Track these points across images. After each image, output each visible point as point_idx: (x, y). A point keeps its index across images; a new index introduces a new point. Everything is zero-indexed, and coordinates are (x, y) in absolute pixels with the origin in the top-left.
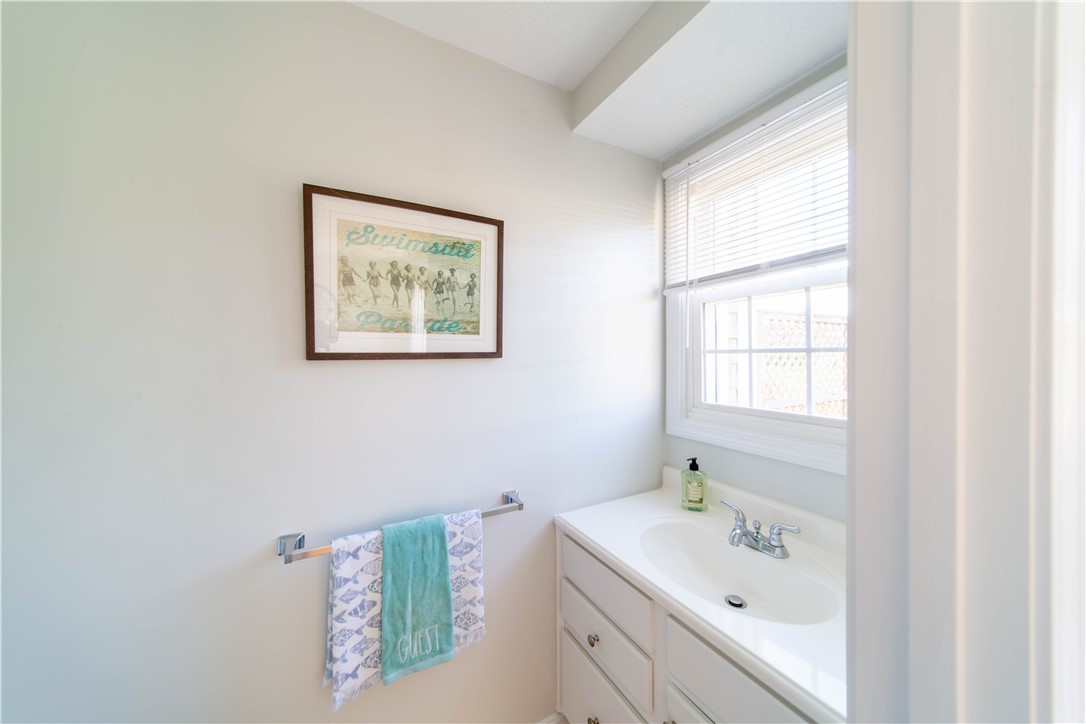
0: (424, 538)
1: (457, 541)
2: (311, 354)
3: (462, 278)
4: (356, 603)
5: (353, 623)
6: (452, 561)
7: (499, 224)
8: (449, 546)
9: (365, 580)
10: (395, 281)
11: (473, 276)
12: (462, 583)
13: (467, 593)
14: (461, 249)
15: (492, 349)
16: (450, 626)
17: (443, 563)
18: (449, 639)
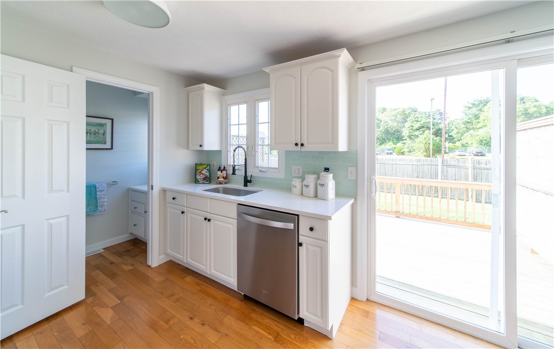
0: (91, 187)
1: (99, 189)
3: (101, 132)
6: (98, 193)
7: (112, 120)
8: (97, 190)
11: (104, 131)
12: (101, 198)
13: (102, 200)
14: (101, 125)
15: (110, 147)
16: (97, 206)
17: (96, 193)
18: (97, 210)
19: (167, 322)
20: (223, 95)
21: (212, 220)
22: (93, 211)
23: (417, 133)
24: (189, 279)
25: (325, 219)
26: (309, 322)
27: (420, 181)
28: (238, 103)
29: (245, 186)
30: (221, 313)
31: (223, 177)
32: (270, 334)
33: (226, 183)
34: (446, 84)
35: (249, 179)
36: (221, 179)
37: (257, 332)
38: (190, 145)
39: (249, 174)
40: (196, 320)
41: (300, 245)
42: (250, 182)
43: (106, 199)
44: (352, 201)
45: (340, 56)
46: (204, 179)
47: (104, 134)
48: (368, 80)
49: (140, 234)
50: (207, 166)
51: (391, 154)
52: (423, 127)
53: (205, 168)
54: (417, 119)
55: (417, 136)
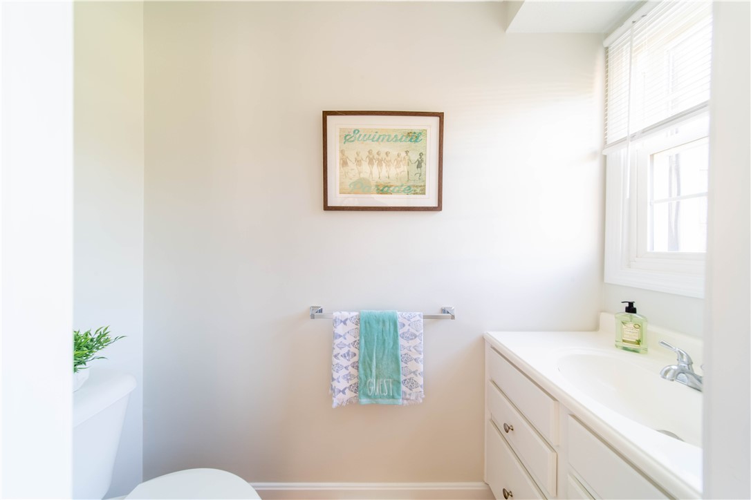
0: (384, 322)
1: (406, 329)
2: (327, 208)
4: (345, 350)
5: (344, 362)
6: (401, 342)
7: (440, 116)
8: (400, 332)
9: (350, 339)
10: (371, 162)
11: (421, 154)
12: (408, 358)
13: (412, 366)
14: (414, 137)
15: (435, 204)
16: (399, 382)
17: (396, 342)
18: (398, 388)
22: (389, 396)
43: (422, 363)
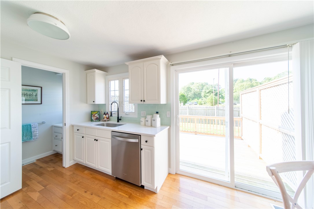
1: (33, 126)
3: (34, 94)
6: (32, 129)
7: (41, 88)
8: (32, 127)
11: (36, 94)
12: (34, 132)
15: (40, 103)
16: (32, 136)
17: (31, 129)
18: (32, 138)
19: (71, 195)
20: (107, 75)
21: (99, 140)
22: (29, 139)
23: (208, 94)
24: (86, 172)
25: (152, 136)
26: (147, 187)
27: (205, 117)
28: (114, 80)
29: (118, 122)
30: (102, 187)
31: (107, 118)
32: (127, 195)
33: (108, 121)
34: (219, 72)
35: (120, 118)
36: (105, 119)
37: (120, 195)
38: (88, 101)
39: (120, 116)
40: (88, 192)
41: (141, 149)
42: (121, 120)
43: (38, 132)
44: (168, 127)
45: (161, 59)
46: (96, 119)
47: (36, 96)
48: (175, 70)
49: (59, 150)
50: (98, 112)
51: (196, 104)
52: (210, 92)
53: (97, 113)
54: (207, 88)
55: (208, 96)
